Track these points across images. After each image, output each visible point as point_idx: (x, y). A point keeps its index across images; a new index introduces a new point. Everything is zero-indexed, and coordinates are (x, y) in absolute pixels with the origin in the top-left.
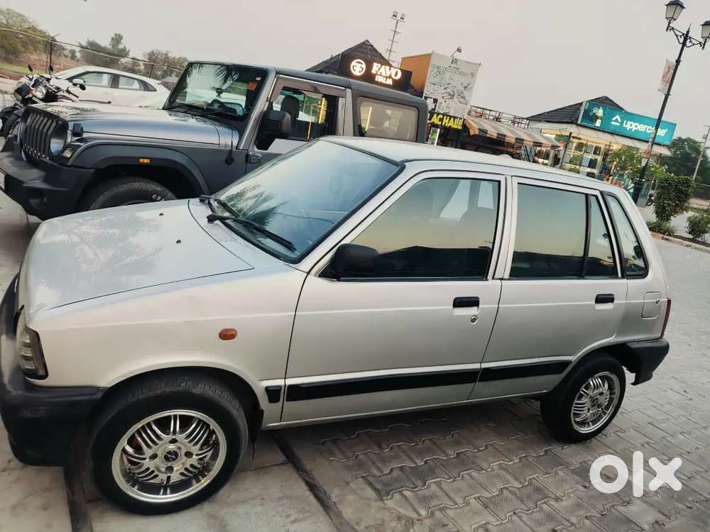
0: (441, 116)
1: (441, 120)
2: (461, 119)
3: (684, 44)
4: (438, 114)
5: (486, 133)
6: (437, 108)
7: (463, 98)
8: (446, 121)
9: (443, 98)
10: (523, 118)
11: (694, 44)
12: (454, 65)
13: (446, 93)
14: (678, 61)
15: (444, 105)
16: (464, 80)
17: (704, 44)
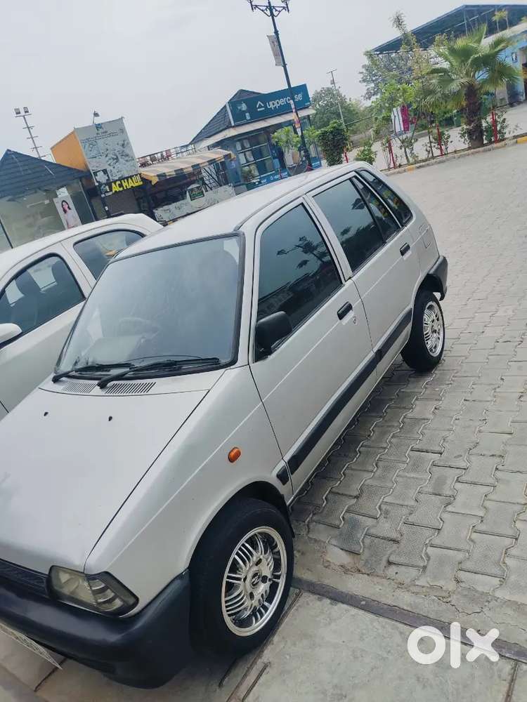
0: (118, 183)
1: (121, 185)
2: (136, 175)
3: (272, 15)
4: (115, 182)
5: (166, 176)
6: (111, 178)
7: (127, 155)
8: (125, 184)
9: (109, 165)
10: (187, 146)
11: (280, 11)
12: (101, 130)
13: (110, 159)
14: (276, 32)
15: (115, 171)
16: (119, 139)
17: (287, 7)
